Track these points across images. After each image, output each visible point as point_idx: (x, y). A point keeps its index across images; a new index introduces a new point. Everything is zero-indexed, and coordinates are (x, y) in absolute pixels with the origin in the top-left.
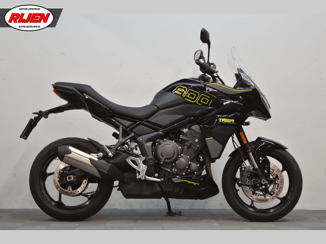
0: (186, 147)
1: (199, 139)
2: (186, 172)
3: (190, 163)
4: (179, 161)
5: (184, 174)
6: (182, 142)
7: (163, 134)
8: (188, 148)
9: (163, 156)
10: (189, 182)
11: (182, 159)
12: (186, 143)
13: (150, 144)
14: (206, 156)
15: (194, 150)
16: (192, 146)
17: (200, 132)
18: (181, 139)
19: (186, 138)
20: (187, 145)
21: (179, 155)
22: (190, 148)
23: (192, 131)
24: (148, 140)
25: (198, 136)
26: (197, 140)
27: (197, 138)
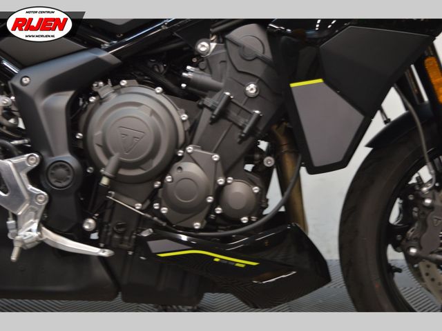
0: (206, 116)
1: (260, 82)
2: (207, 217)
3: (221, 181)
4: (176, 173)
5: (197, 225)
6: (191, 96)
7: (116, 61)
8: (213, 121)
9: (108, 155)
10: (218, 257)
11: (190, 168)
12: (208, 101)
13: (61, 100)
14: (285, 148)
15: (242, 128)
16: (233, 114)
17: (268, 55)
18: (187, 80)
19: (206, 79)
20: (212, 109)
21: (178, 148)
22: (223, 122)
23: (234, 52)
24: (54, 86)
25: (258, 69)
26: (251, 88)
27: (252, 77)
